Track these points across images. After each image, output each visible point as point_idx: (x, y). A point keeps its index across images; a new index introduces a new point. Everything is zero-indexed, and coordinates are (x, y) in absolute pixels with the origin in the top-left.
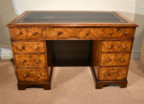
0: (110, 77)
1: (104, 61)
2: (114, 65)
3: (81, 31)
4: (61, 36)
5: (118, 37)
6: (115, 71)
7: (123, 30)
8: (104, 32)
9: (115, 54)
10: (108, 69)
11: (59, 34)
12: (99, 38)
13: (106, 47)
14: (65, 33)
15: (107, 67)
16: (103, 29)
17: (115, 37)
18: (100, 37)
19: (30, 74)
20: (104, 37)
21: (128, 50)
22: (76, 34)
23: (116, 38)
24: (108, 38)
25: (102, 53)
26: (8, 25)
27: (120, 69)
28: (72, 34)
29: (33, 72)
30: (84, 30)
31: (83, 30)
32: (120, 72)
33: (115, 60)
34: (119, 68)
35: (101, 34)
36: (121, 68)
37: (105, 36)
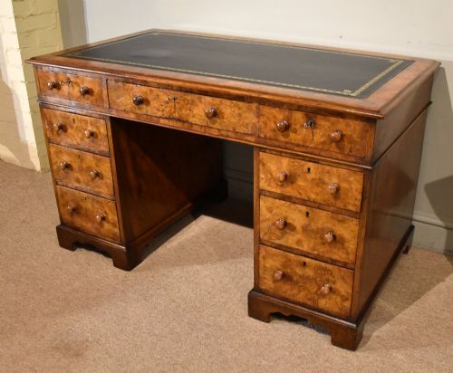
0: (295, 291)
1: (270, 223)
2: (305, 247)
3: (197, 105)
4: (145, 109)
5: (312, 145)
6: (309, 272)
7: (328, 124)
8: (262, 119)
9: (304, 208)
10: (286, 256)
11: (140, 102)
12: (249, 138)
13: (271, 175)
14: (154, 104)
15: (279, 247)
16: (258, 109)
17: (301, 143)
18: (251, 135)
19: (81, 207)
20: (262, 135)
21: (349, 203)
22: (184, 112)
23: (304, 149)
24: (277, 143)
25: (262, 192)
26: (33, 59)
27: (325, 269)
28: (173, 110)
29: (89, 206)
30: (203, 100)
31: (201, 102)
32: (328, 281)
33: (305, 229)
34: (323, 264)
35: (254, 124)
36: (330, 267)
37: (268, 135)
